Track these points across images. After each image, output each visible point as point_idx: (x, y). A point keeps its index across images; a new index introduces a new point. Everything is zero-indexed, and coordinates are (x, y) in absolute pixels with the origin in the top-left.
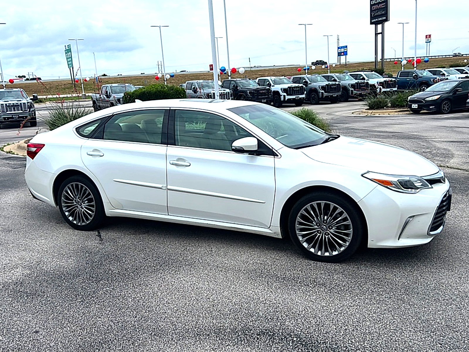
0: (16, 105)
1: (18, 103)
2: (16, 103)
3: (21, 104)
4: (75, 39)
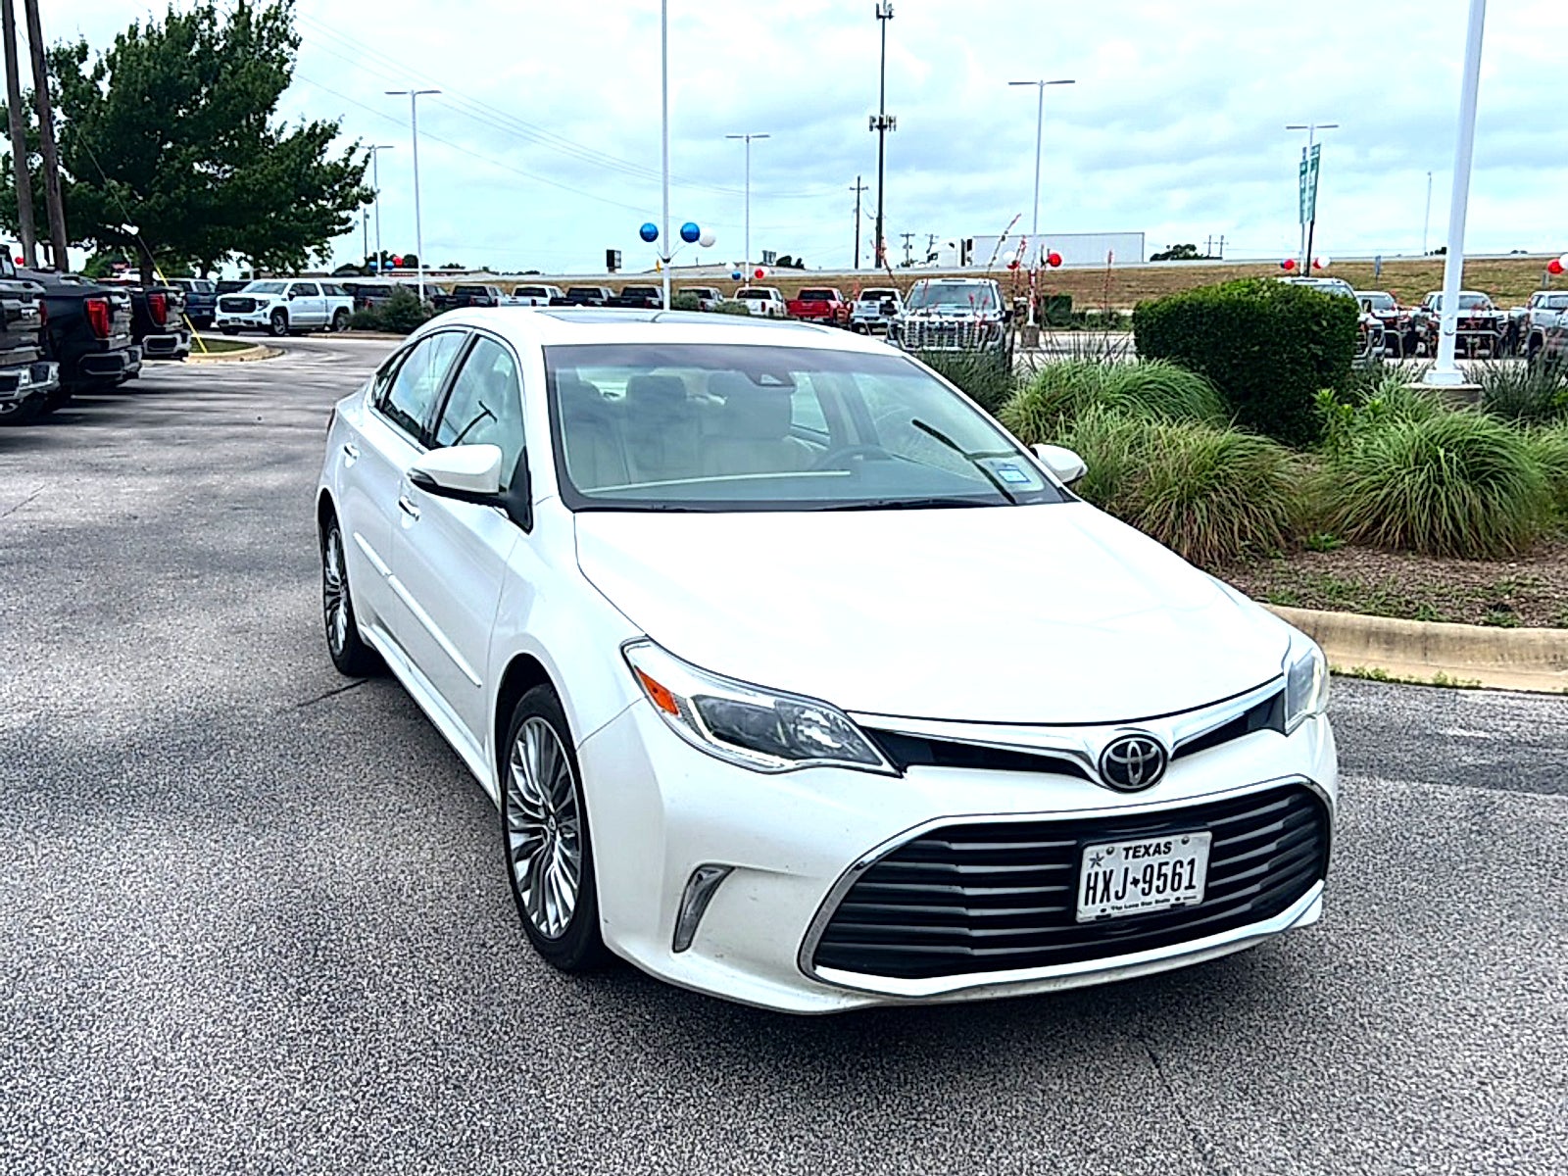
0: (946, 329)
1: (953, 323)
2: (950, 323)
3: (961, 324)
4: (1309, 125)
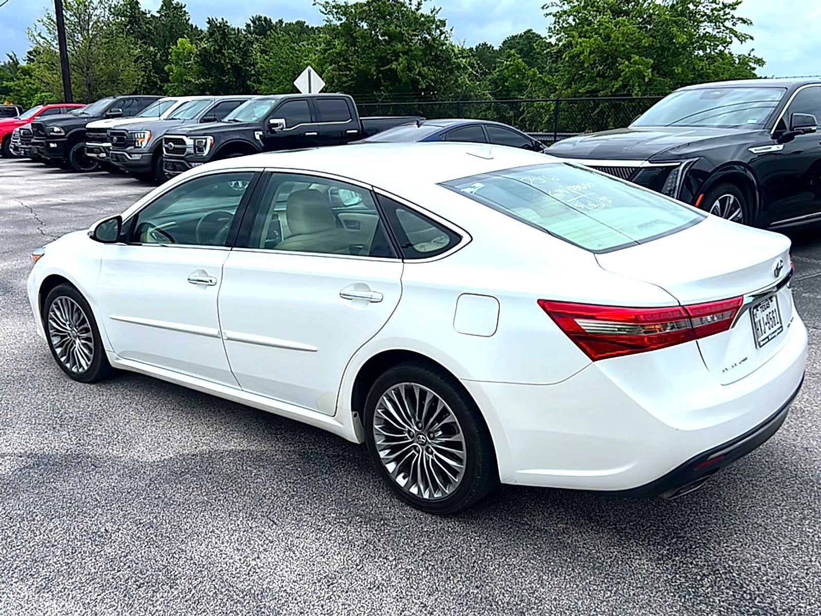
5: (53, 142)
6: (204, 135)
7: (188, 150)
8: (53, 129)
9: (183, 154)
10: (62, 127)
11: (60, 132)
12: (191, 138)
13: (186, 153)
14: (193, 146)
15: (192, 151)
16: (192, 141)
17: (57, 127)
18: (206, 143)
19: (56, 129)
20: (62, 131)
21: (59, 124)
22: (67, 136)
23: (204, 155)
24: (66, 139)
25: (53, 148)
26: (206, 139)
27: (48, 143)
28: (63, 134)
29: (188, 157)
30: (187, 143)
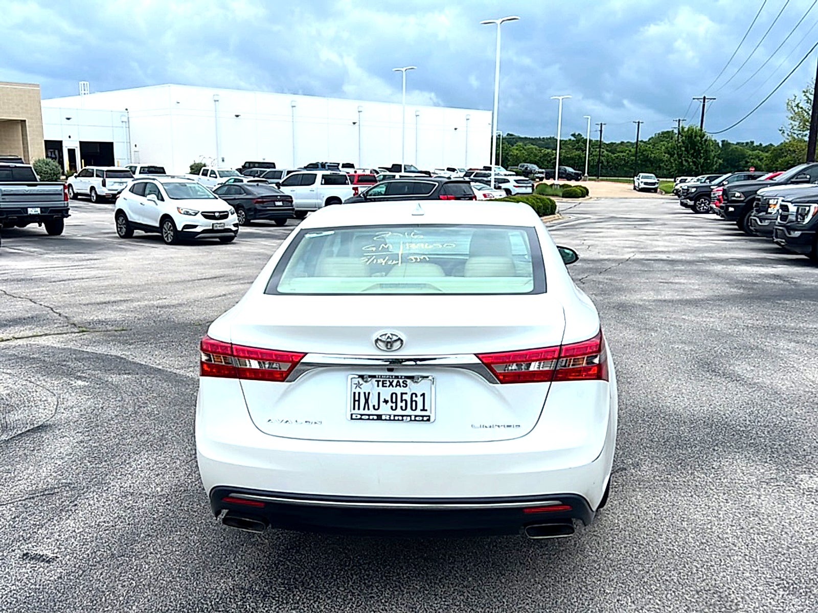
5: (732, 206)
6: (808, 202)
7: (790, 217)
8: (735, 194)
9: (785, 221)
10: (743, 193)
11: (740, 197)
12: (795, 206)
13: (788, 221)
14: (795, 214)
15: (794, 219)
16: (796, 207)
17: (739, 192)
18: (809, 211)
19: (738, 194)
20: (742, 196)
21: (740, 190)
22: (745, 201)
23: (804, 223)
24: (744, 204)
25: (731, 211)
26: (809, 206)
27: (727, 207)
28: (742, 199)
29: (789, 224)
30: (790, 210)
